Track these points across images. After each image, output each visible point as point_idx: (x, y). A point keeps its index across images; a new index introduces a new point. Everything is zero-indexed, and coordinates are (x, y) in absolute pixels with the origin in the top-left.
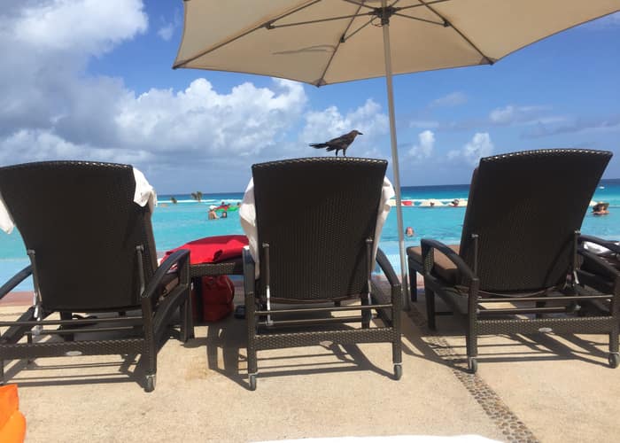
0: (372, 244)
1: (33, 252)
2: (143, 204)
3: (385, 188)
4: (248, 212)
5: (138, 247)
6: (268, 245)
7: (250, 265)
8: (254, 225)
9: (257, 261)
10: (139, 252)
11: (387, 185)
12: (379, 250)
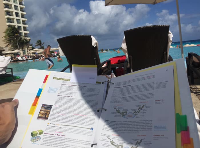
0: (167, 54)
1: (69, 61)
2: (95, 46)
3: (169, 35)
4: (124, 46)
5: (95, 59)
6: (131, 56)
7: (127, 63)
8: (126, 50)
9: (129, 61)
10: (95, 60)
11: (170, 34)
12: (169, 55)
